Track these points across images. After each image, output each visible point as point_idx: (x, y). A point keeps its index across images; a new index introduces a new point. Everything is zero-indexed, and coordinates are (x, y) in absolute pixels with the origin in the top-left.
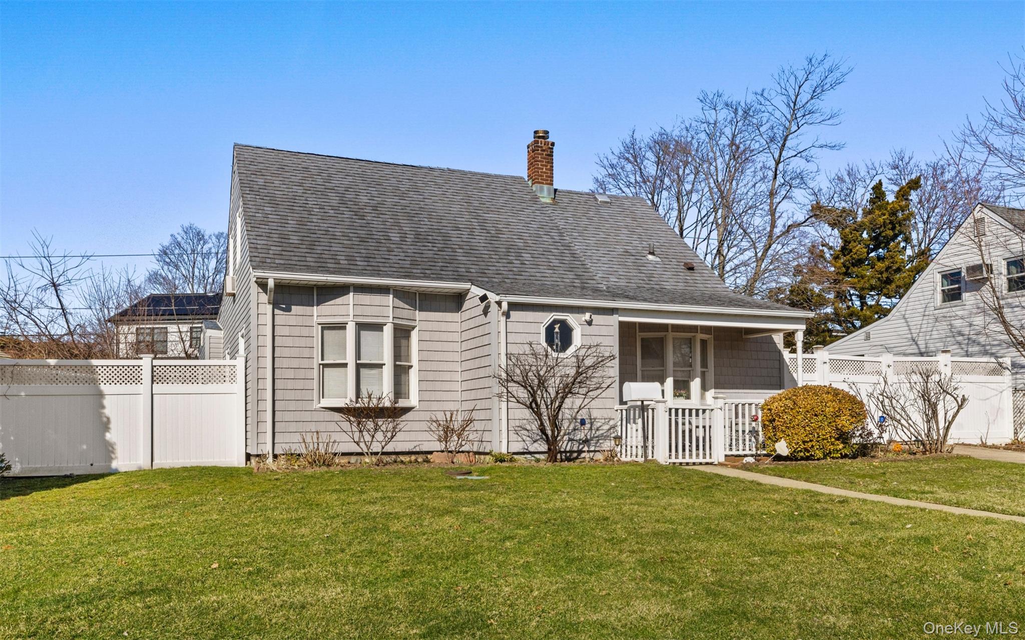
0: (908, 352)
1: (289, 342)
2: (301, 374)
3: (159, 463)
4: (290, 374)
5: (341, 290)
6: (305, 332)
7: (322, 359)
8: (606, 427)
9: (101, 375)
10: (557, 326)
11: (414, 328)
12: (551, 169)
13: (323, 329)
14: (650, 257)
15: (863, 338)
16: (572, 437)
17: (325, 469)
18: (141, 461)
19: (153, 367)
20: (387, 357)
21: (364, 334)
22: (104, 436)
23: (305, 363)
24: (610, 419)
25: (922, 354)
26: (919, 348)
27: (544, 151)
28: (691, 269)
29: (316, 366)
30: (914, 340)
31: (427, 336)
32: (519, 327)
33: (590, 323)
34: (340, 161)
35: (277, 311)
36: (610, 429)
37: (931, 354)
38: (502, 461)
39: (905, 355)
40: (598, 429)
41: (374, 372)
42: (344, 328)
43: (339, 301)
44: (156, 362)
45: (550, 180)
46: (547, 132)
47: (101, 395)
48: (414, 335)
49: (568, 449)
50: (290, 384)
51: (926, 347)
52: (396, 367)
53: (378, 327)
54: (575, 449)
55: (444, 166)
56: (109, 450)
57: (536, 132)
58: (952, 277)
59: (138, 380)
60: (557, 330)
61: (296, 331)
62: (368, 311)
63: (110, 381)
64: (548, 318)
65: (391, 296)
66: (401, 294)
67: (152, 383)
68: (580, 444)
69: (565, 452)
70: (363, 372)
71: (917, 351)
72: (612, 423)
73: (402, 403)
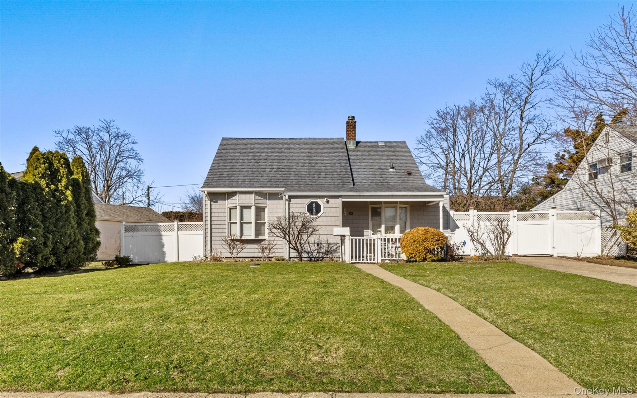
0: (572, 208)
1: (217, 214)
2: (221, 227)
3: (180, 260)
4: (217, 227)
5: (234, 194)
6: (223, 210)
7: (230, 220)
8: (335, 247)
9: (162, 228)
10: (314, 204)
11: (266, 207)
12: (355, 133)
13: (230, 209)
14: (391, 170)
15: (552, 201)
16: (319, 251)
17: (219, 262)
18: (175, 260)
19: (178, 225)
20: (253, 219)
21: (244, 210)
22: (162, 250)
23: (223, 222)
24: (337, 244)
25: (578, 209)
26: (577, 206)
27: (351, 125)
28: (410, 174)
29: (227, 223)
30: (575, 202)
31: (271, 210)
32: (295, 206)
33: (328, 202)
34: (262, 140)
35: (212, 203)
36: (337, 248)
37: (583, 209)
38: (279, 260)
39: (571, 210)
40: (331, 248)
41: (249, 225)
42: (236, 208)
43: (234, 198)
44: (179, 223)
45: (354, 137)
46: (353, 117)
47: (161, 235)
48: (266, 210)
49: (317, 256)
50: (217, 231)
51: (581, 205)
52: (257, 223)
53: (249, 208)
54: (321, 256)
55: (307, 137)
56: (164, 254)
57: (349, 117)
58: (593, 166)
59: (173, 230)
60: (314, 206)
61: (219, 210)
62: (244, 201)
63: (165, 230)
64: (308, 201)
65: (254, 195)
66: (257, 194)
67: (178, 230)
68: (323, 254)
69: (316, 257)
70: (245, 225)
71: (576, 208)
72: (338, 245)
73: (261, 237)
